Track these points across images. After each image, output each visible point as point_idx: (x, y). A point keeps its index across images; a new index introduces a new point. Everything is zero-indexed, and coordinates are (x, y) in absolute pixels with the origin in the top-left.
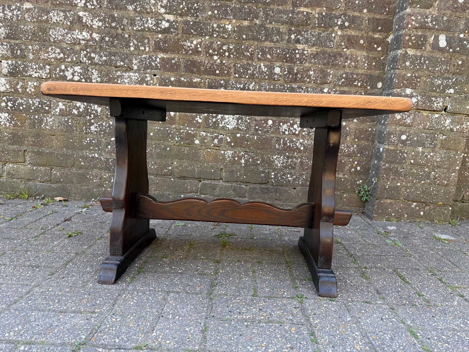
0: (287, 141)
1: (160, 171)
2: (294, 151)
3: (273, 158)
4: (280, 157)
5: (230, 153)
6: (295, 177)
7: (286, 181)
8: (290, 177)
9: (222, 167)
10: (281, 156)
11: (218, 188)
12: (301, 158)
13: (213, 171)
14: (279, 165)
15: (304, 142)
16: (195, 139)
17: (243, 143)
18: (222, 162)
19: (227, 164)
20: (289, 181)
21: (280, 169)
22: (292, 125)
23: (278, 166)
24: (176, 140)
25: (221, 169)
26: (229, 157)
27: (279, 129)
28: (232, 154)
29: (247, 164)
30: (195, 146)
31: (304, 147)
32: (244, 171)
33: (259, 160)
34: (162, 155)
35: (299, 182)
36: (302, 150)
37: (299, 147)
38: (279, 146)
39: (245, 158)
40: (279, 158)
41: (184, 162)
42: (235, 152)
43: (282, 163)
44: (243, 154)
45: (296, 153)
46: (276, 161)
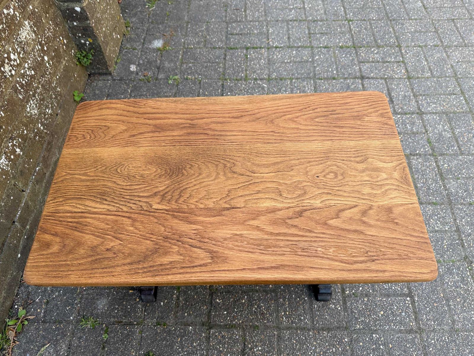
0: (20, 80)
2: (31, 83)
3: (28, 113)
4: (31, 104)
5: (3, 161)
6: (50, 106)
7: (50, 118)
8: (49, 111)
9: (13, 182)
10: (30, 101)
11: (30, 202)
12: (40, 83)
13: (12, 198)
14: (36, 111)
18: (9, 179)
19: (13, 174)
20: (51, 114)
21: (39, 115)
22: (10, 59)
23: (36, 114)
25: (14, 185)
26: (7, 165)
27: (5, 76)
28: (6, 158)
29: (22, 148)
31: (33, 69)
32: (26, 156)
33: (24, 130)
35: (55, 105)
36: (34, 74)
37: (31, 74)
38: (22, 94)
40: (30, 106)
42: (5, 153)
43: (36, 107)
44: (11, 143)
45: (34, 83)
46: (32, 111)
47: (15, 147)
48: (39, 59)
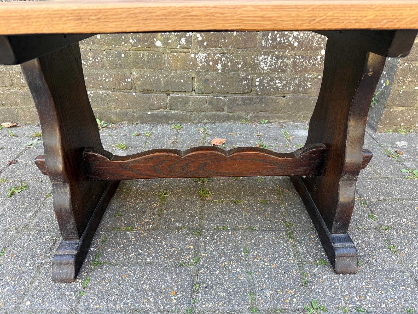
0: (277, 34)
1: (117, 85)
2: (285, 48)
3: (258, 60)
4: (267, 58)
5: (202, 56)
6: (285, 82)
7: (274, 88)
8: (279, 83)
9: (194, 75)
10: (269, 55)
11: (191, 103)
12: (295, 58)
13: (182, 81)
14: (266, 68)
15: (299, 35)
16: (155, 39)
17: (218, 40)
18: (192, 70)
19: (199, 71)
20: (277, 88)
21: (266, 73)
23: (264, 70)
24: (131, 43)
25: (193, 78)
26: (201, 63)
28: (206, 57)
29: (224, 69)
30: (156, 49)
31: (299, 42)
32: (222, 78)
33: (240, 64)
34: (116, 65)
35: (289, 88)
36: (296, 47)
37: (292, 43)
38: (266, 43)
39: (222, 62)
40: (265, 59)
41: (145, 72)
42: (209, 54)
43: (270, 66)
44: (220, 56)
45: (287, 51)
46: (262, 63)
47: (220, 61)
48: (315, 44)
